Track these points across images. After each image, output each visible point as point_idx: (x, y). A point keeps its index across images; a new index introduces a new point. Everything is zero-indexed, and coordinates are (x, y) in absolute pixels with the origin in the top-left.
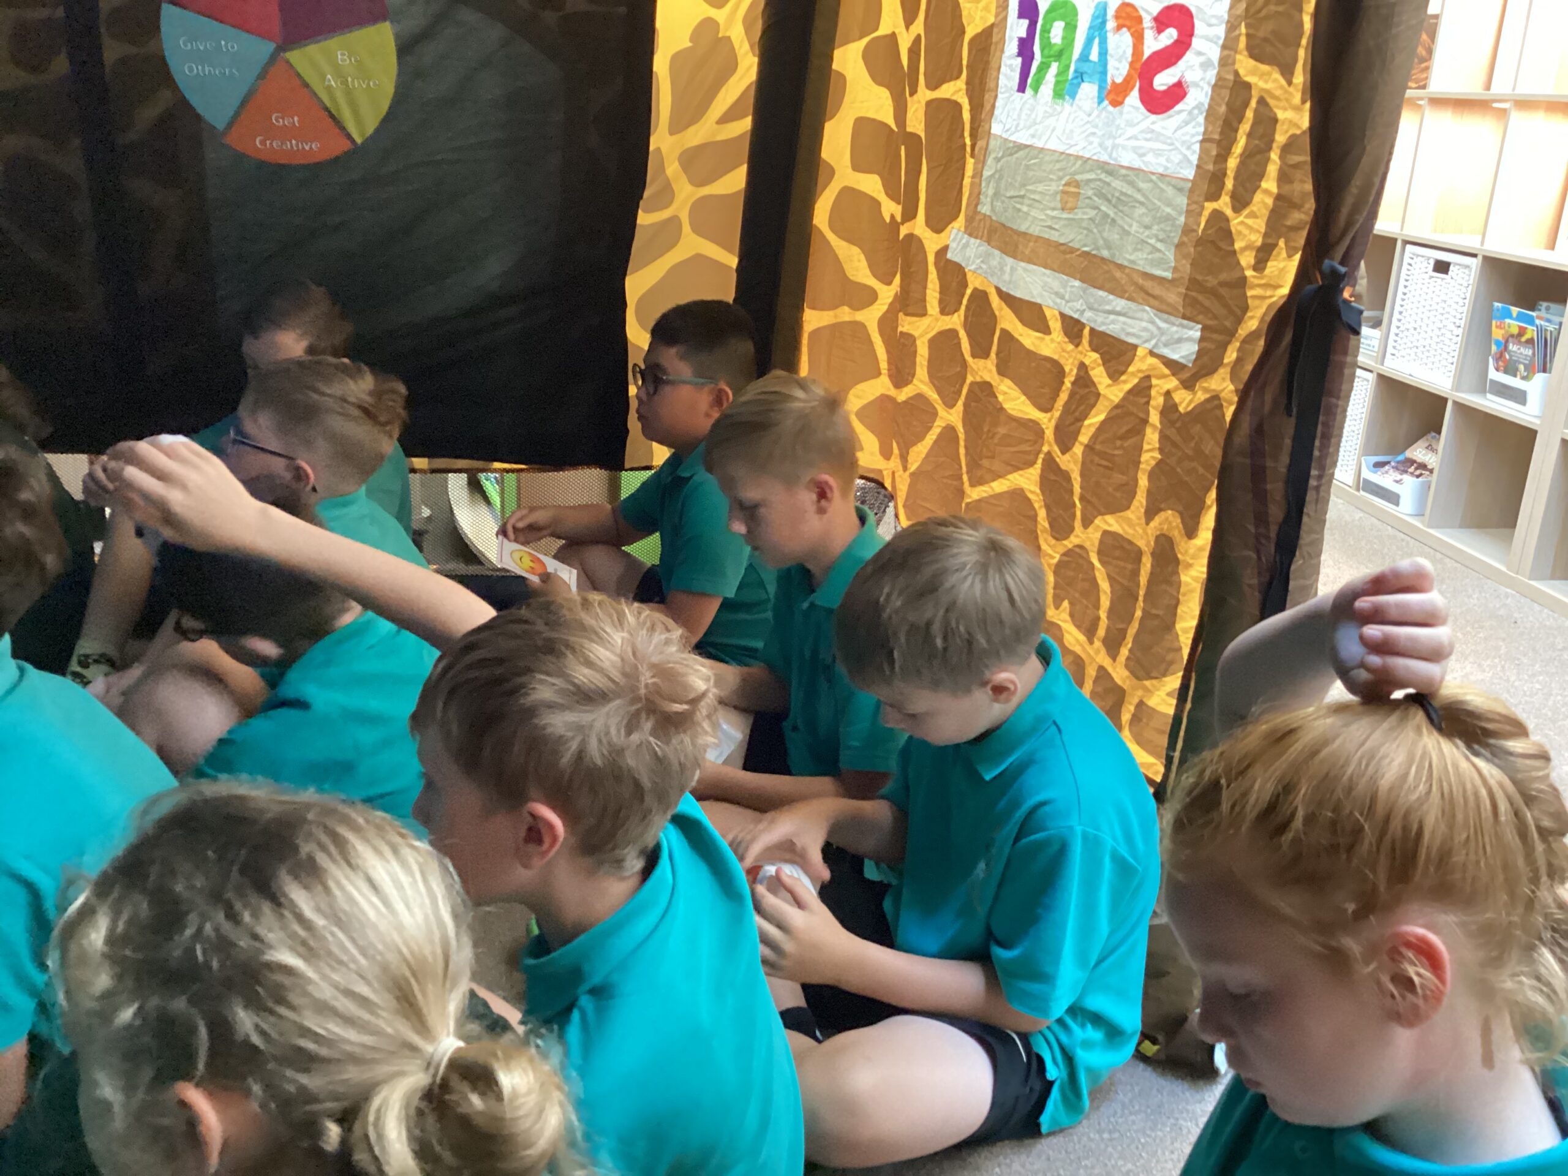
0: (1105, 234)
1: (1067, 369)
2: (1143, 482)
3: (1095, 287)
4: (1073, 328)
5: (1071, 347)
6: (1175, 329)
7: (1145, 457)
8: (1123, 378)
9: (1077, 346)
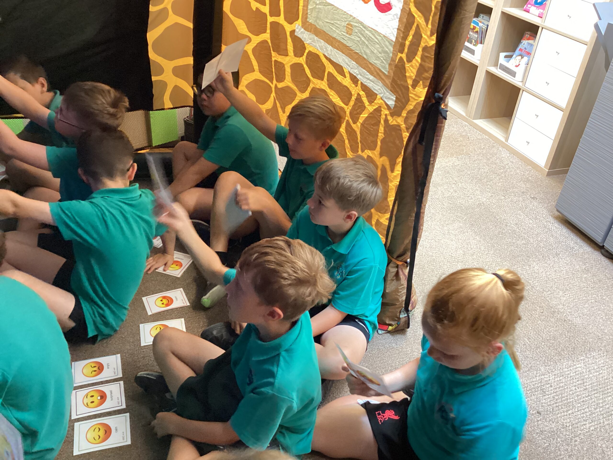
0: (364, 49)
1: (353, 93)
2: (379, 143)
3: (362, 68)
4: (354, 80)
5: (353, 86)
6: (388, 94)
7: (380, 134)
8: (373, 104)
9: (356, 86)
